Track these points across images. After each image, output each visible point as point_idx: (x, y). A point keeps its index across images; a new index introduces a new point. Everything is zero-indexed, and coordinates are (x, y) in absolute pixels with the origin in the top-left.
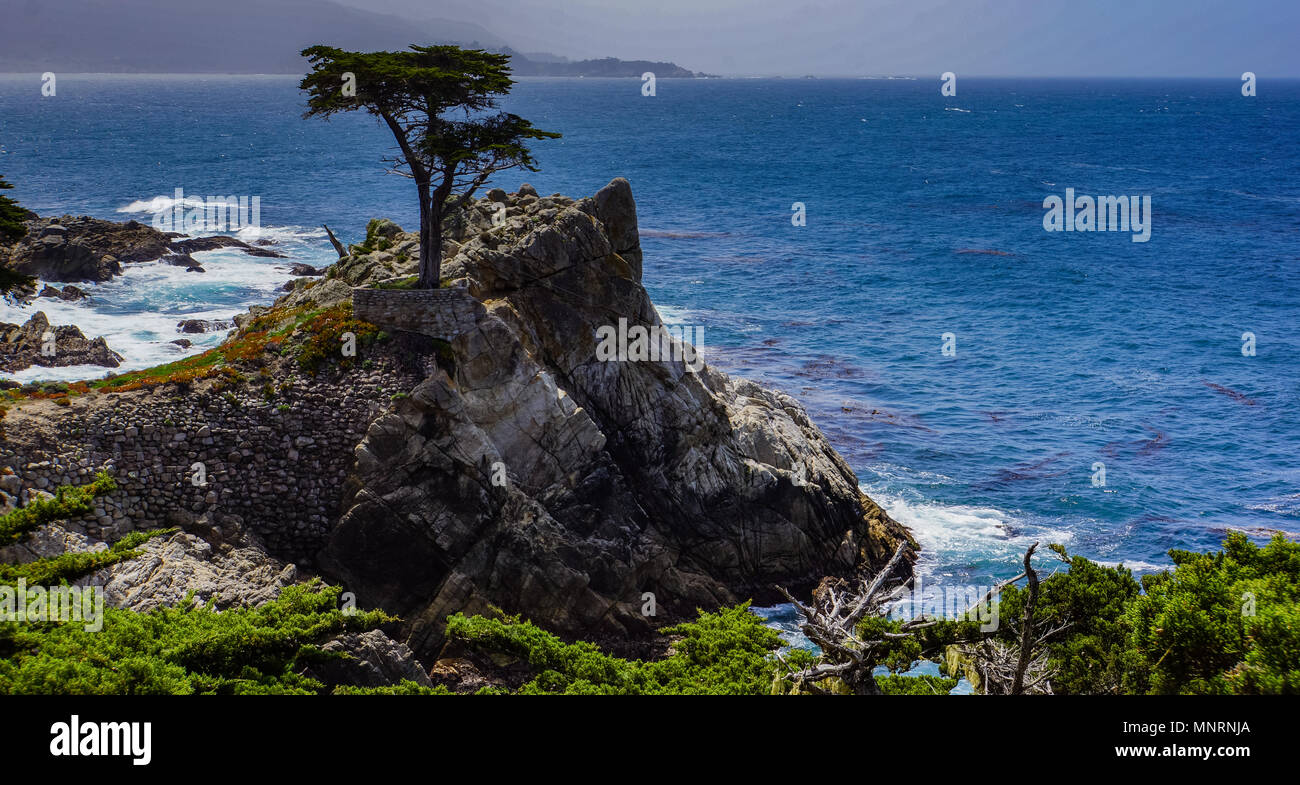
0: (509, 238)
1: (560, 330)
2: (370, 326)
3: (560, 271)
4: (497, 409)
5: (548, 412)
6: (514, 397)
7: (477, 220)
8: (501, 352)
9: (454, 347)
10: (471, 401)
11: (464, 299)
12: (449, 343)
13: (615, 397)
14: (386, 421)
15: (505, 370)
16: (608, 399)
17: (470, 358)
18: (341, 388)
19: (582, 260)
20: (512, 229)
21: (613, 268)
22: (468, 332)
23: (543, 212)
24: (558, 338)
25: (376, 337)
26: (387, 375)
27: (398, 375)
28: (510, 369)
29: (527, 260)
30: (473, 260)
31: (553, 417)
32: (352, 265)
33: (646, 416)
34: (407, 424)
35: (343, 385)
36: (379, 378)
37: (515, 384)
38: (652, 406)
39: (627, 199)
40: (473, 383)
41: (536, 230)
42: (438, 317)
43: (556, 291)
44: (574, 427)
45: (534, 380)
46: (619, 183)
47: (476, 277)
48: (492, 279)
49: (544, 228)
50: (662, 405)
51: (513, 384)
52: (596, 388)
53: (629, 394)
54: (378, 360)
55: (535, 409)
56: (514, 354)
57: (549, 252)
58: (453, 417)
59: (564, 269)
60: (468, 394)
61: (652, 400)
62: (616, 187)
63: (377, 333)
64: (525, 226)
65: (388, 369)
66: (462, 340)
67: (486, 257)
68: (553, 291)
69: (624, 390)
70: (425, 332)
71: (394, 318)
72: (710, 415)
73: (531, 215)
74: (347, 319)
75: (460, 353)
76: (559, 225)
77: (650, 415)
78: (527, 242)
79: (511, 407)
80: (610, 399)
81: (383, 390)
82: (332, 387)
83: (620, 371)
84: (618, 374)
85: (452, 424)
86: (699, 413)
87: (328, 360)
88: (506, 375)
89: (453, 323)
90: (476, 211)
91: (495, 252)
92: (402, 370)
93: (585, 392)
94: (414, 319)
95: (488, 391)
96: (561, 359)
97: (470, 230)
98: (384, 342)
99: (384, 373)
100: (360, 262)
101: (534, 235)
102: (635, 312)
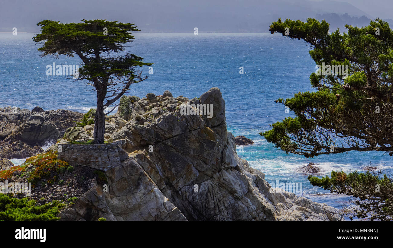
0: (150, 118)
1: (175, 167)
2: (64, 163)
3: (176, 136)
4: (129, 207)
5: (158, 209)
6: (139, 201)
7: (138, 109)
8: (133, 177)
9: (108, 174)
10: (115, 203)
11: (114, 149)
12: (105, 172)
13: (205, 203)
14: (67, 212)
15: (135, 187)
16: (200, 204)
17: (116, 180)
18: (47, 194)
19: (188, 130)
20: (153, 114)
21: (205, 135)
22: (115, 167)
23: (169, 105)
24: (173, 171)
25: (67, 168)
26: (70, 188)
27: (75, 188)
28: (137, 187)
29: (158, 130)
30: (130, 130)
31: (160, 212)
32: (72, 132)
33: (222, 213)
34: (77, 213)
35: (48, 192)
36: (66, 189)
37: (139, 194)
38: (226, 208)
39: (218, 99)
40: (117, 193)
41: (164, 114)
42: (99, 159)
43: (173, 147)
44: (172, 217)
45: (150, 192)
46: (214, 91)
47: (130, 139)
48: (139, 140)
49: (168, 114)
50: (232, 208)
51: (138, 194)
52: (194, 198)
53: (212, 201)
54: (67, 180)
55: (151, 207)
56: (139, 179)
57: (170, 126)
58: (101, 210)
59: (178, 135)
60: (114, 199)
61: (226, 205)
62: (212, 93)
63: (68, 166)
64: (159, 112)
65: (71, 185)
66: (112, 170)
67: (136, 128)
68: (172, 147)
69: (210, 200)
70: (92, 166)
71: (77, 159)
72: (261, 214)
73: (164, 106)
74: (55, 159)
75: (110, 178)
76: (177, 112)
77: (225, 213)
78: (158, 121)
79: (137, 206)
80: (202, 203)
81: (67, 196)
82: (43, 194)
83: (208, 189)
84: (207, 191)
85: (100, 213)
86: (254, 213)
87: (42, 179)
88: (135, 189)
89: (108, 162)
90: (137, 104)
91: (141, 126)
92: (78, 185)
93: (188, 200)
94: (87, 159)
95: (125, 197)
96: (175, 182)
97: (133, 114)
98: (71, 171)
99: (69, 187)
100: (76, 131)
101: (162, 117)
102: (217, 159)
